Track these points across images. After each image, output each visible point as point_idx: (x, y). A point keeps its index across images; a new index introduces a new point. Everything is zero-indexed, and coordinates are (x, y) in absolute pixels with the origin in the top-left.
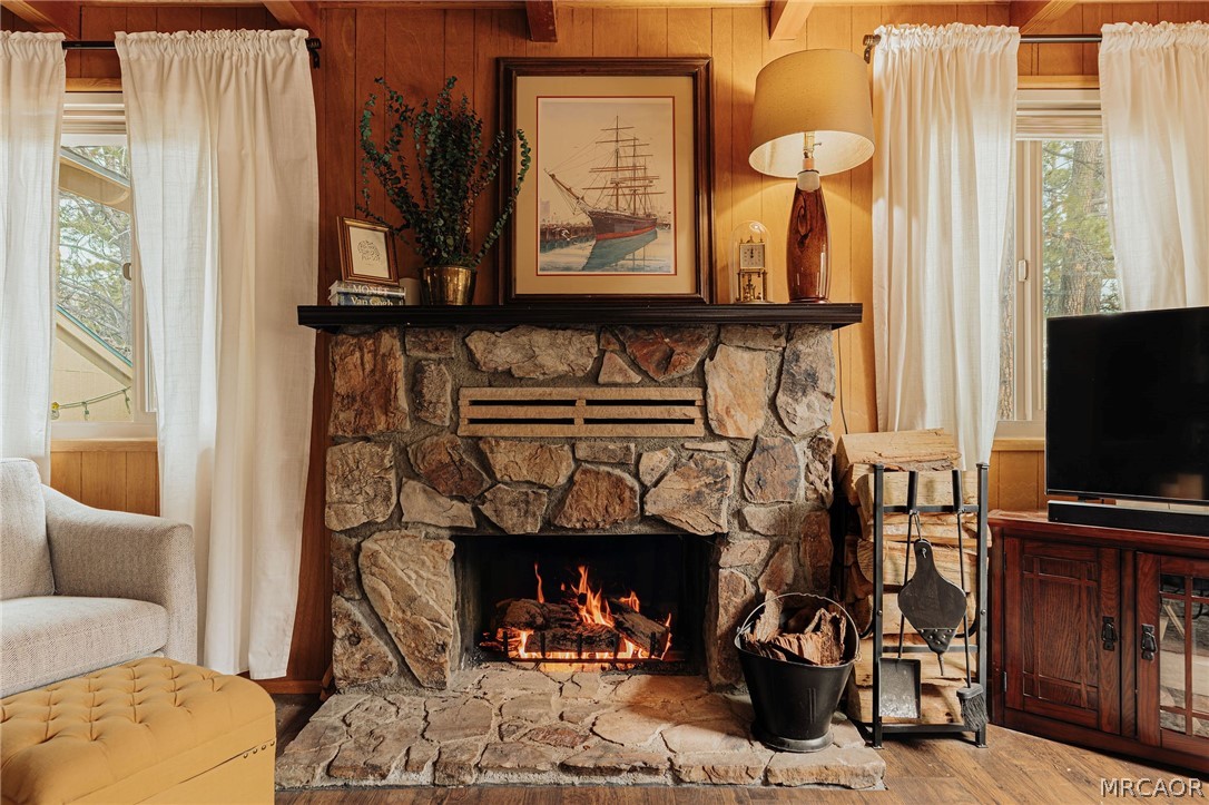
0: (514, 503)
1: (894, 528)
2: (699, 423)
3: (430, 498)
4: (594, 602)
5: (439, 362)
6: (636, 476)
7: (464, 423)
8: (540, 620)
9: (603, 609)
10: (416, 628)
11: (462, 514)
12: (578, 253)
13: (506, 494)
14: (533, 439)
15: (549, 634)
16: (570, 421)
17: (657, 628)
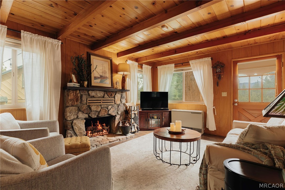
0: (94, 114)
1: (133, 112)
2: (114, 102)
3: (82, 114)
4: (99, 125)
5: (85, 95)
6: (108, 109)
7: (88, 103)
8: (92, 129)
9: (101, 126)
10: (81, 133)
11: (87, 116)
12: (99, 80)
13: (93, 112)
14: (96, 105)
15: (93, 131)
16: (101, 103)
17: (108, 128)
